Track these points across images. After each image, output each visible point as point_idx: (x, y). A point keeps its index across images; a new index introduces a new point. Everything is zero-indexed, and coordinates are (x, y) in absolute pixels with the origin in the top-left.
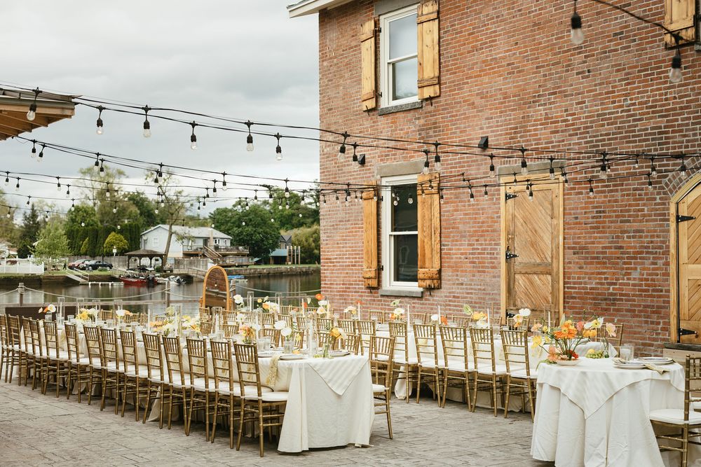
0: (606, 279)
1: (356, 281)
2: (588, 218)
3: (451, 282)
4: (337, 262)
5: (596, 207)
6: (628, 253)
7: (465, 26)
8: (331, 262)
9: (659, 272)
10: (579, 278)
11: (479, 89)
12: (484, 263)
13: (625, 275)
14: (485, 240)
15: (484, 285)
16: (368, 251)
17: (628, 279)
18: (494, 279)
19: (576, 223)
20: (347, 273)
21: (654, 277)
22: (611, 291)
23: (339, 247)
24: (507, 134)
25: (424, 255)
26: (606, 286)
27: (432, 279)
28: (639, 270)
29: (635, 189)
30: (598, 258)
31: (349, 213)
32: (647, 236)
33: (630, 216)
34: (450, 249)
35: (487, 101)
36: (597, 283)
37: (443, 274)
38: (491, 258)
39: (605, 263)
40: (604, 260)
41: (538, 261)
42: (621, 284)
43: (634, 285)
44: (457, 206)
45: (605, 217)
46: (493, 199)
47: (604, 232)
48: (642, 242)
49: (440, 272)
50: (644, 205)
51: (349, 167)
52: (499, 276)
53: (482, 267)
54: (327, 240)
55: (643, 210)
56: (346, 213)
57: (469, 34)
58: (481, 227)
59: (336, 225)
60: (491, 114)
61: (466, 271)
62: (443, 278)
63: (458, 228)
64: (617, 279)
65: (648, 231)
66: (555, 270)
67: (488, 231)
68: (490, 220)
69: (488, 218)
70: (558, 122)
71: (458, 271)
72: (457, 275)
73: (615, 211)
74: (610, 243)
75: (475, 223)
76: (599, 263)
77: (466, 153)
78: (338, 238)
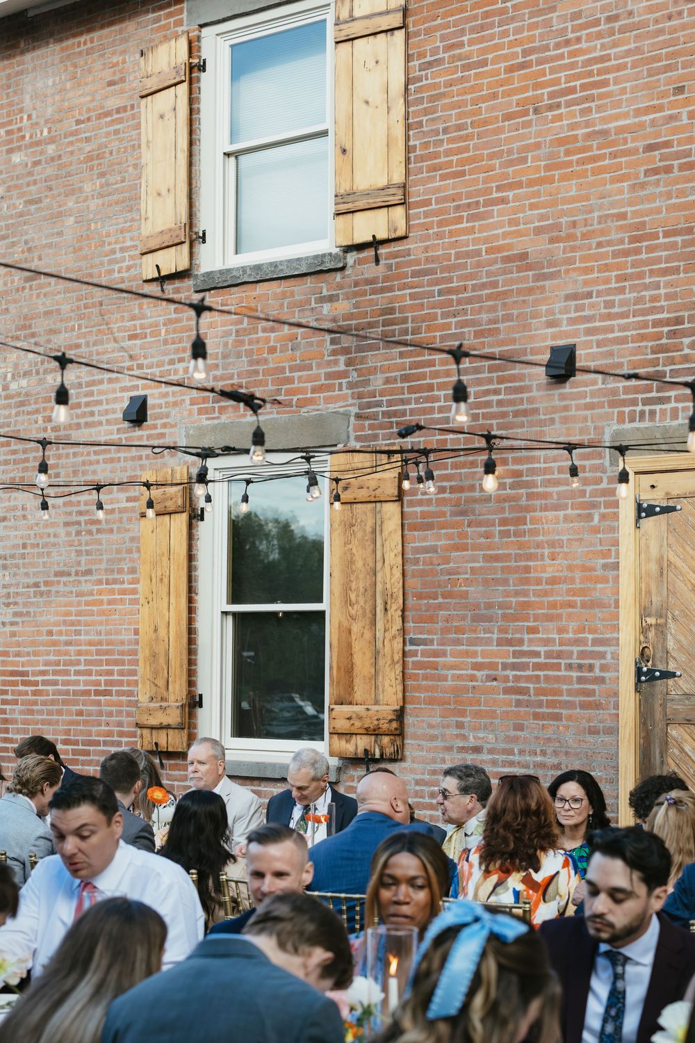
1: (110, 734)
3: (439, 743)
4: (45, 683)
7: (497, 47)
8: (25, 683)
11: (543, 217)
14: (563, 630)
15: (555, 753)
16: (154, 656)
18: (590, 739)
20: (80, 713)
23: (54, 643)
24: (643, 338)
25: (348, 670)
27: (375, 733)
31: (88, 553)
34: (436, 654)
35: (573, 249)
37: (409, 720)
44: (463, 535)
46: (589, 517)
49: (400, 714)
51: (93, 430)
52: (613, 731)
53: (551, 704)
54: (12, 624)
56: (79, 553)
57: (510, 69)
58: (546, 593)
59: (46, 583)
60: (586, 283)
61: (492, 715)
62: (409, 730)
63: (464, 595)
67: (571, 605)
68: (578, 575)
69: (570, 568)
71: (462, 713)
72: (460, 725)
75: (524, 581)
77: (497, 392)
78: (53, 619)
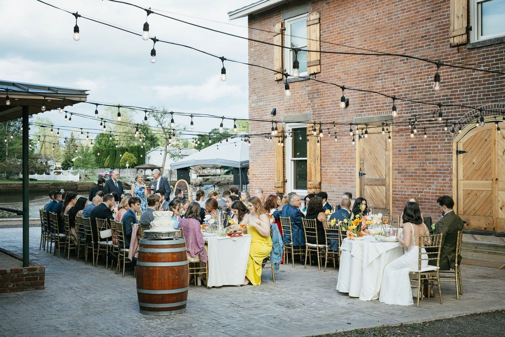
0: (417, 189)
1: (270, 189)
2: (407, 151)
4: (259, 177)
5: (412, 144)
6: (429, 173)
7: (335, 29)
8: (255, 177)
9: (447, 185)
10: (401, 188)
11: (343, 69)
12: (347, 178)
13: (427, 187)
14: (347, 164)
16: (277, 170)
17: (429, 189)
18: (352, 189)
19: (400, 154)
20: (265, 184)
21: (444, 188)
22: (419, 196)
23: (261, 167)
24: (360, 97)
25: (311, 174)
26: (417, 194)
27: (315, 188)
28: (435, 184)
29: (433, 134)
30: (412, 176)
31: (266, 146)
32: (440, 163)
33: (430, 150)
34: (327, 170)
35: (348, 76)
36: (411, 192)
37: (322, 185)
38: (350, 175)
39: (416, 179)
40: (416, 177)
41: (378, 178)
42: (425, 192)
43: (433, 193)
44: (331, 142)
45: (416, 150)
46: (351, 138)
47: (416, 160)
48: (437, 166)
49: (320, 183)
50: (439, 143)
51: (266, 116)
52: (355, 187)
53: (346, 181)
54: (253, 163)
55: (437, 147)
56: (264, 146)
57: (338, 34)
58: (345, 156)
59: (259, 153)
60: (351, 84)
61: (336, 183)
62: (322, 187)
63: (331, 156)
64: (423, 189)
65: (440, 160)
66: (387, 183)
67: (349, 158)
68: (350, 151)
69: (348, 150)
70: (389, 91)
71: (331, 183)
72: (331, 186)
73: (422, 147)
74: (419, 166)
75: (341, 153)
76: (412, 179)
77: (336, 109)
78: (260, 162)
